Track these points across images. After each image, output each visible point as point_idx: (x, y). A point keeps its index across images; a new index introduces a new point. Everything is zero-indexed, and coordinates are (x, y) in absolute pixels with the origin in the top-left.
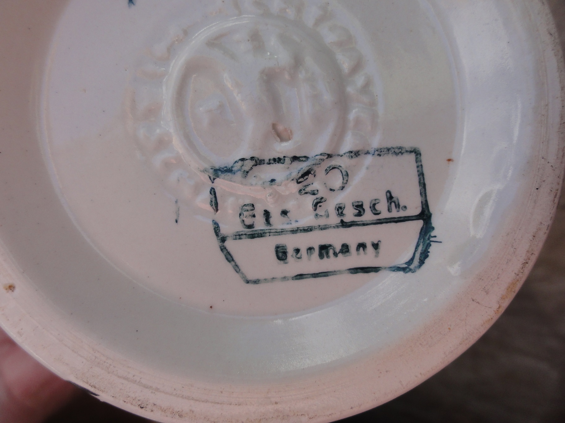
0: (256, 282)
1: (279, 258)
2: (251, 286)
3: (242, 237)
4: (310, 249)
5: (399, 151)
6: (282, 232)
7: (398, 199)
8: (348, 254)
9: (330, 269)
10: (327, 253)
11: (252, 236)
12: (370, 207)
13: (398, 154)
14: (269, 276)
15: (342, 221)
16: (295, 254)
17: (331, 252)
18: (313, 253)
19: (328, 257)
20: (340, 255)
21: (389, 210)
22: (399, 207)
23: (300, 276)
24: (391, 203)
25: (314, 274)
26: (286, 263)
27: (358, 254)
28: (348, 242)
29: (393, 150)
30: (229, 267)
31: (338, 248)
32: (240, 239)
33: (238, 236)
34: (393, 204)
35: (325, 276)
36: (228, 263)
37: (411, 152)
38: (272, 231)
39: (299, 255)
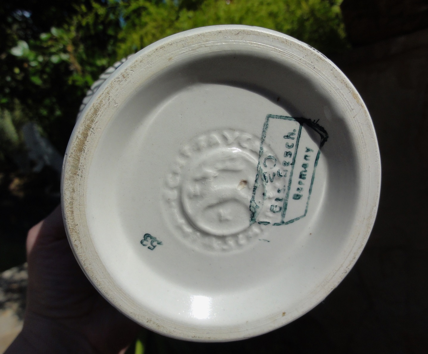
0: (306, 211)
1: (299, 199)
2: (307, 214)
3: (284, 214)
4: (300, 183)
5: (266, 126)
6: (287, 195)
7: (289, 133)
8: (307, 165)
9: (311, 175)
10: (304, 175)
11: (285, 209)
12: (289, 148)
13: (267, 127)
14: (306, 205)
15: (291, 164)
16: (299, 191)
17: (304, 173)
18: (302, 182)
19: (305, 175)
20: (307, 169)
21: (293, 139)
22: (293, 133)
23: (310, 191)
24: (290, 137)
25: (311, 183)
26: (302, 196)
27: (309, 160)
28: (302, 164)
29: (265, 129)
30: (296, 222)
31: (303, 169)
32: (285, 215)
33: (283, 215)
34: (291, 136)
35: (314, 179)
36: (294, 222)
37: (268, 119)
38: (286, 199)
39: (300, 189)
